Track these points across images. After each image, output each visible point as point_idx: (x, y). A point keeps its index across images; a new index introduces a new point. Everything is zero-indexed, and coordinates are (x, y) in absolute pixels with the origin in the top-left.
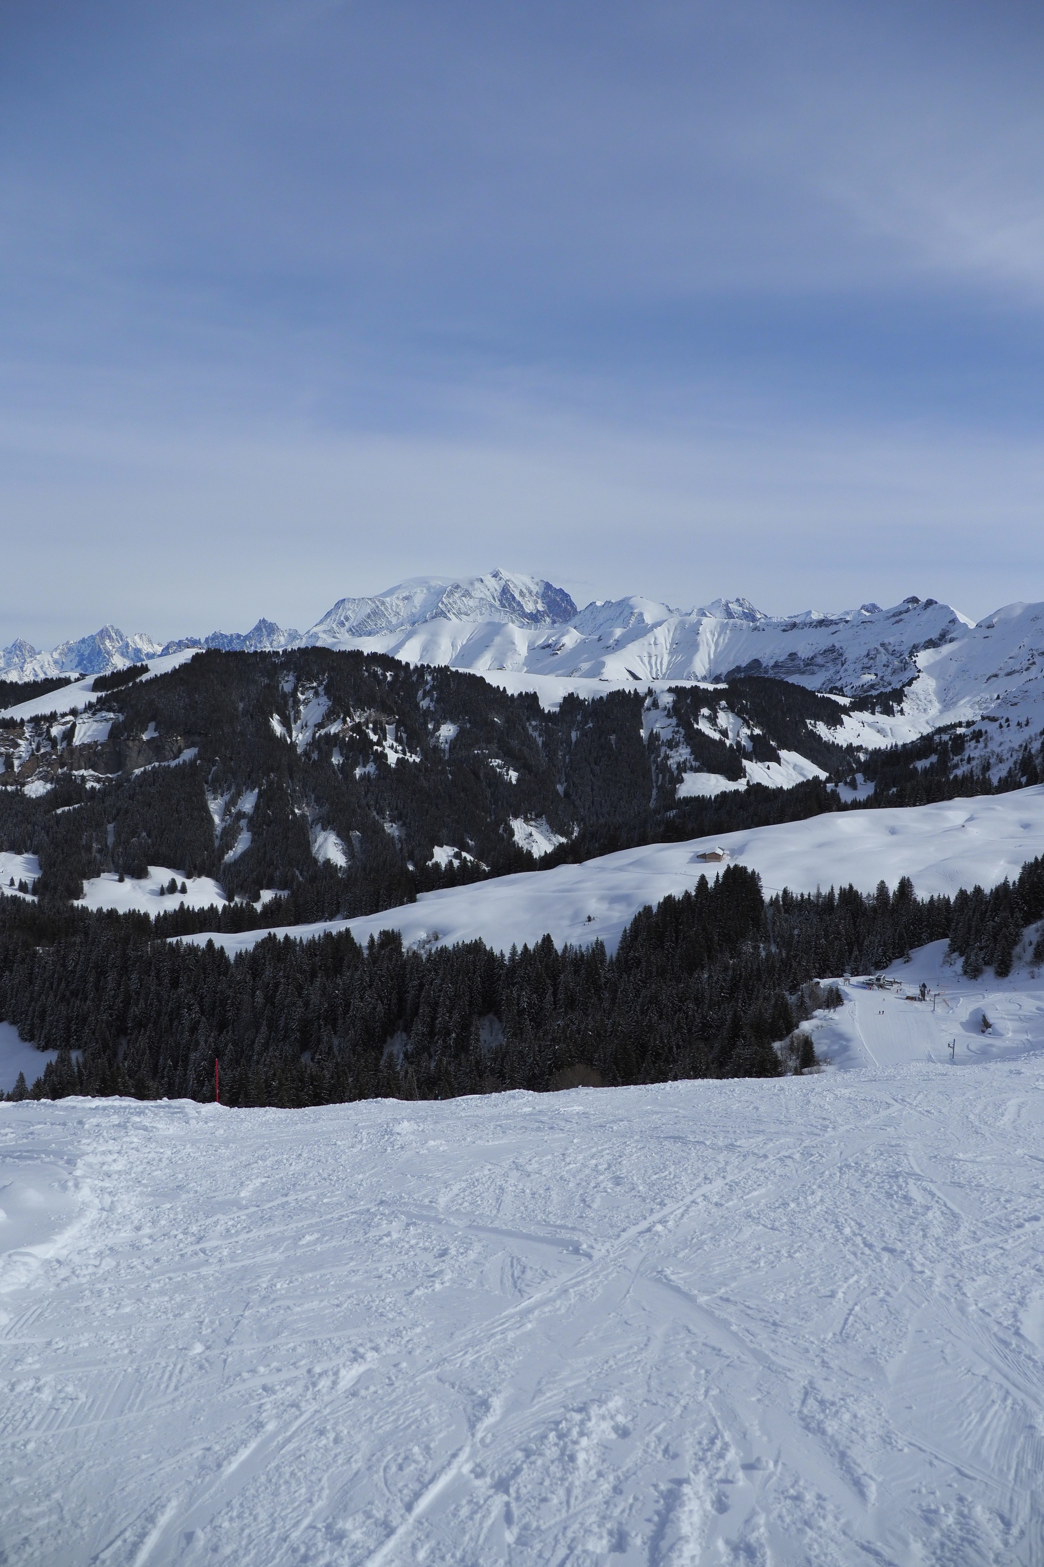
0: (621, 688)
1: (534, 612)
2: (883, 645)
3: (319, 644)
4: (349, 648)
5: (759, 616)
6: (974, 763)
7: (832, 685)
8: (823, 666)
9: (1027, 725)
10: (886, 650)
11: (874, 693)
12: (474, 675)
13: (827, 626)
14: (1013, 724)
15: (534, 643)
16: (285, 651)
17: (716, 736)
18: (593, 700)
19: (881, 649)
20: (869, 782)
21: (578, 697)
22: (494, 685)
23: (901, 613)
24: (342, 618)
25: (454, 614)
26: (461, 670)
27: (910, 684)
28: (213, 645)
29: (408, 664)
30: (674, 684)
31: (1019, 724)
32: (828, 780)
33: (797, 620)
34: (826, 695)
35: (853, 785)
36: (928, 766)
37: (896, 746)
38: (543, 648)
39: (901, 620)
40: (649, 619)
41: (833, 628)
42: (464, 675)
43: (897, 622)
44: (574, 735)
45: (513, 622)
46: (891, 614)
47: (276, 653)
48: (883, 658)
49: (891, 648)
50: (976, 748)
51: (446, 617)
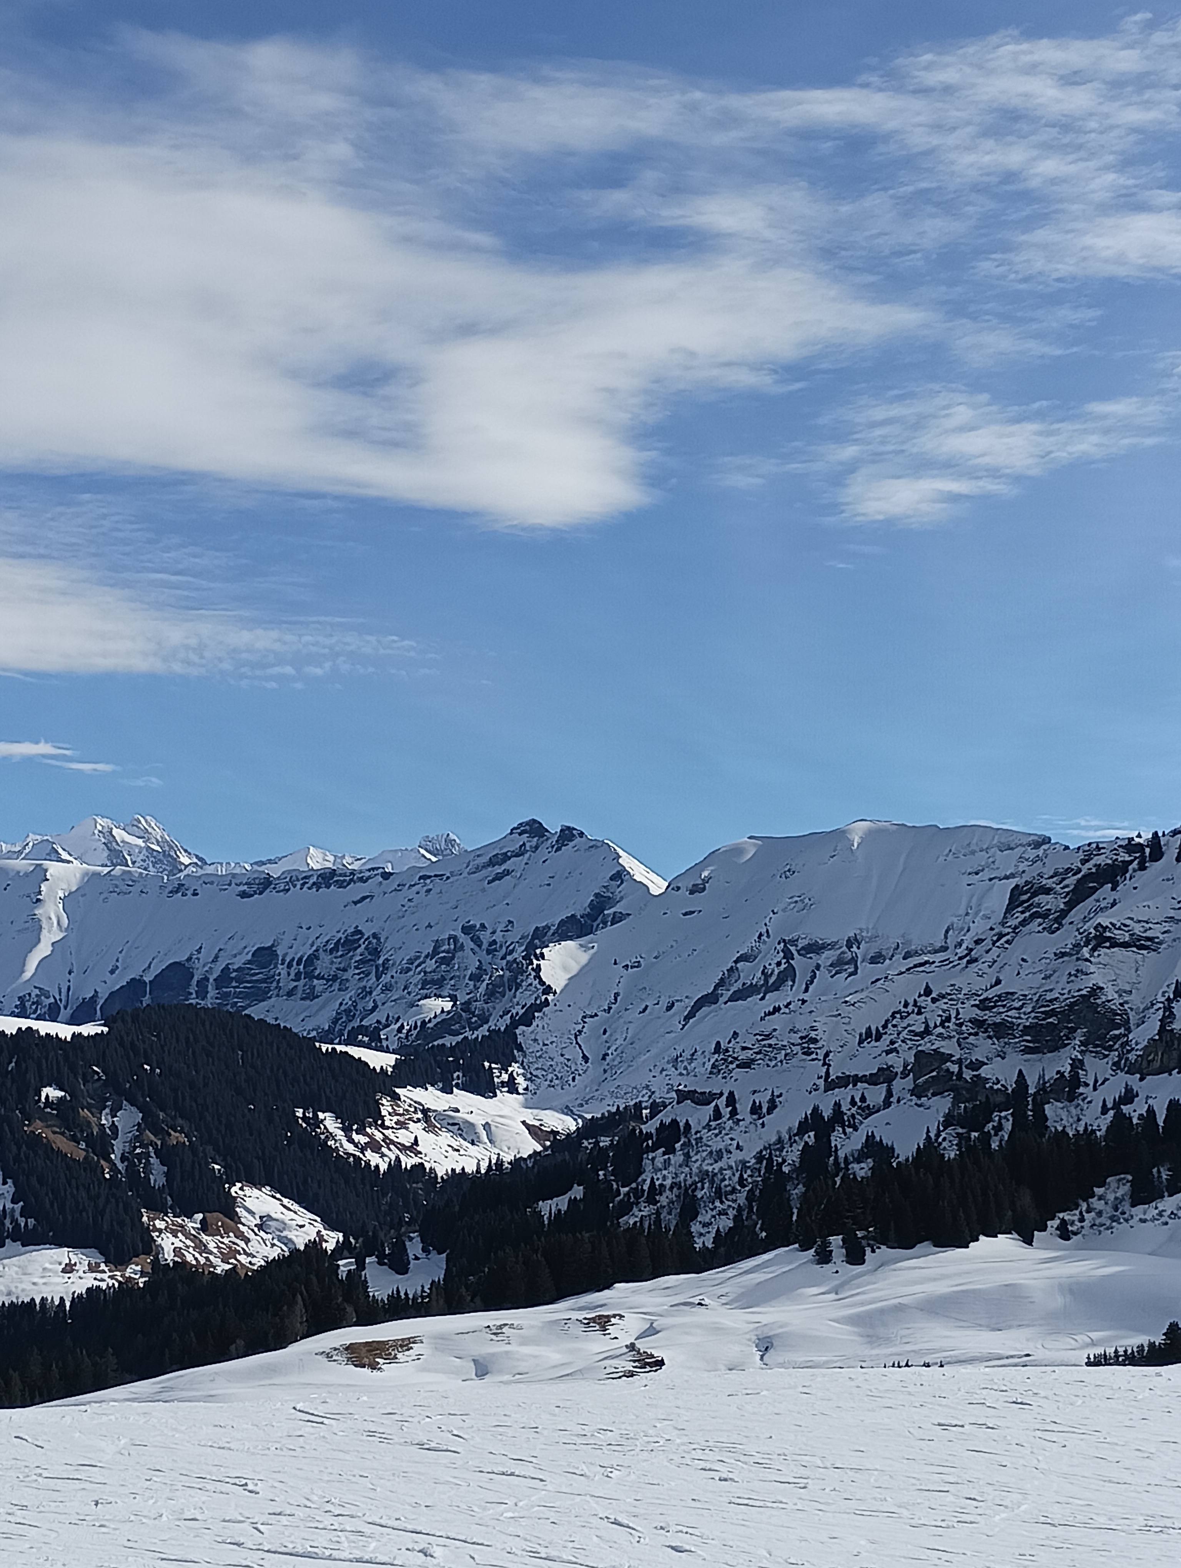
2: (467, 930)
5: (185, 860)
6: (663, 1200)
7: (356, 1023)
8: (335, 978)
9: (770, 1111)
10: (477, 942)
11: (449, 1041)
13: (341, 885)
14: (744, 1108)
17: (78, 1151)
19: (463, 938)
20: (434, 1254)
23: (506, 857)
27: (527, 1019)
31: (756, 1109)
32: (341, 1250)
33: (275, 871)
34: (339, 1048)
35: (400, 1265)
36: (564, 1207)
37: (500, 1163)
39: (507, 873)
41: (357, 890)
43: (499, 877)
46: (485, 859)
48: (469, 960)
49: (485, 937)
50: (667, 1164)
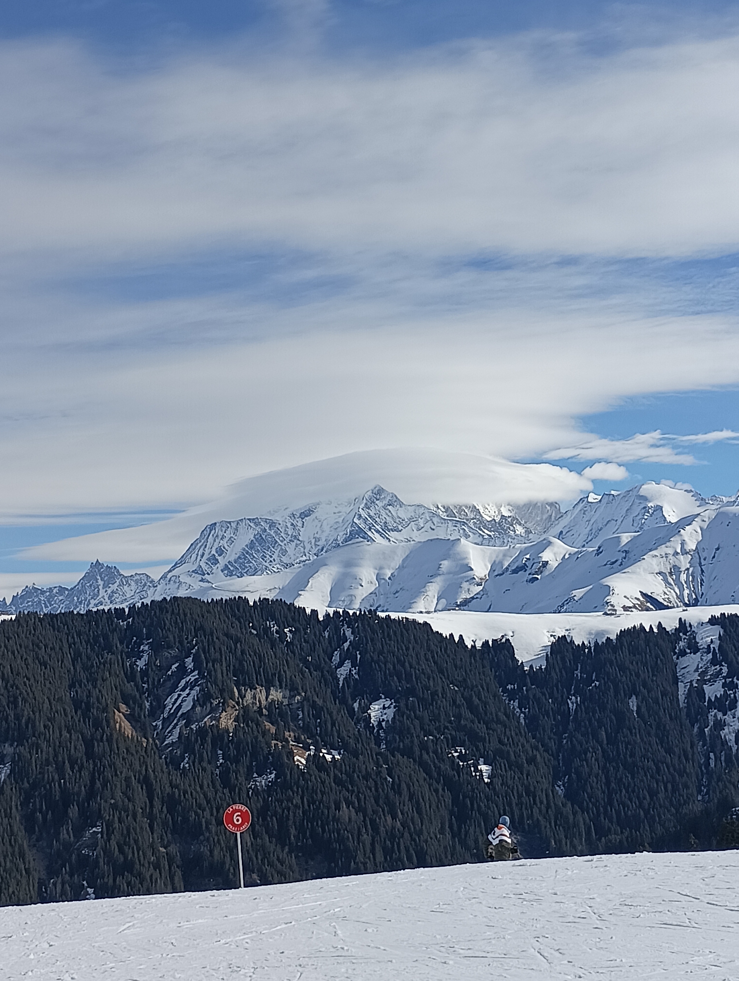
0: (637, 625)
1: (497, 519)
3: (182, 593)
4: (226, 596)
12: (414, 621)
15: (501, 563)
16: (132, 608)
18: (596, 643)
21: (572, 642)
22: (446, 633)
24: (214, 552)
25: (378, 531)
26: (394, 616)
28: (27, 607)
29: (314, 612)
30: (717, 611)
38: (515, 571)
40: (672, 517)
42: (399, 622)
44: (572, 703)
45: (467, 536)
47: (119, 612)
51: (366, 537)
